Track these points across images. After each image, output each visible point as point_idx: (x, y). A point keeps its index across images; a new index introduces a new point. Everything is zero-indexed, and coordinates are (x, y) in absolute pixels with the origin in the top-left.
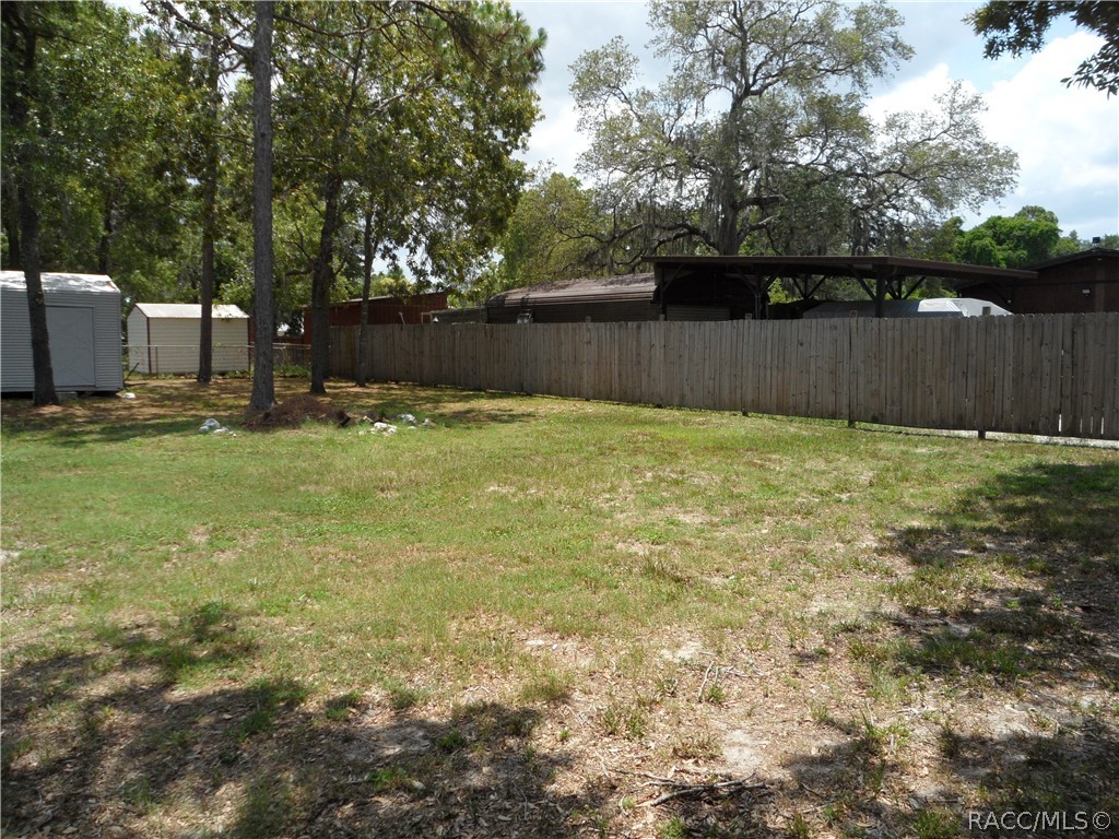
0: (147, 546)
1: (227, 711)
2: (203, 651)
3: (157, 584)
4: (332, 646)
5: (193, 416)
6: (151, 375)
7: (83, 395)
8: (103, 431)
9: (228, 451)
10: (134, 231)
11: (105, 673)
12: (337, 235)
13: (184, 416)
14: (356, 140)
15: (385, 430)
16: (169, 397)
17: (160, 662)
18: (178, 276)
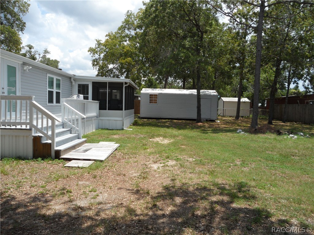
0: (225, 163)
1: (248, 214)
2: (241, 195)
3: (228, 173)
4: (279, 202)
5: (234, 128)
6: (223, 116)
7: (208, 121)
8: (212, 130)
9: (244, 139)
10: (221, 79)
11: (215, 195)
12: (279, 77)
13: (232, 128)
14: (288, 49)
15: (293, 137)
16: (228, 122)
17: (229, 195)
18: (231, 90)
